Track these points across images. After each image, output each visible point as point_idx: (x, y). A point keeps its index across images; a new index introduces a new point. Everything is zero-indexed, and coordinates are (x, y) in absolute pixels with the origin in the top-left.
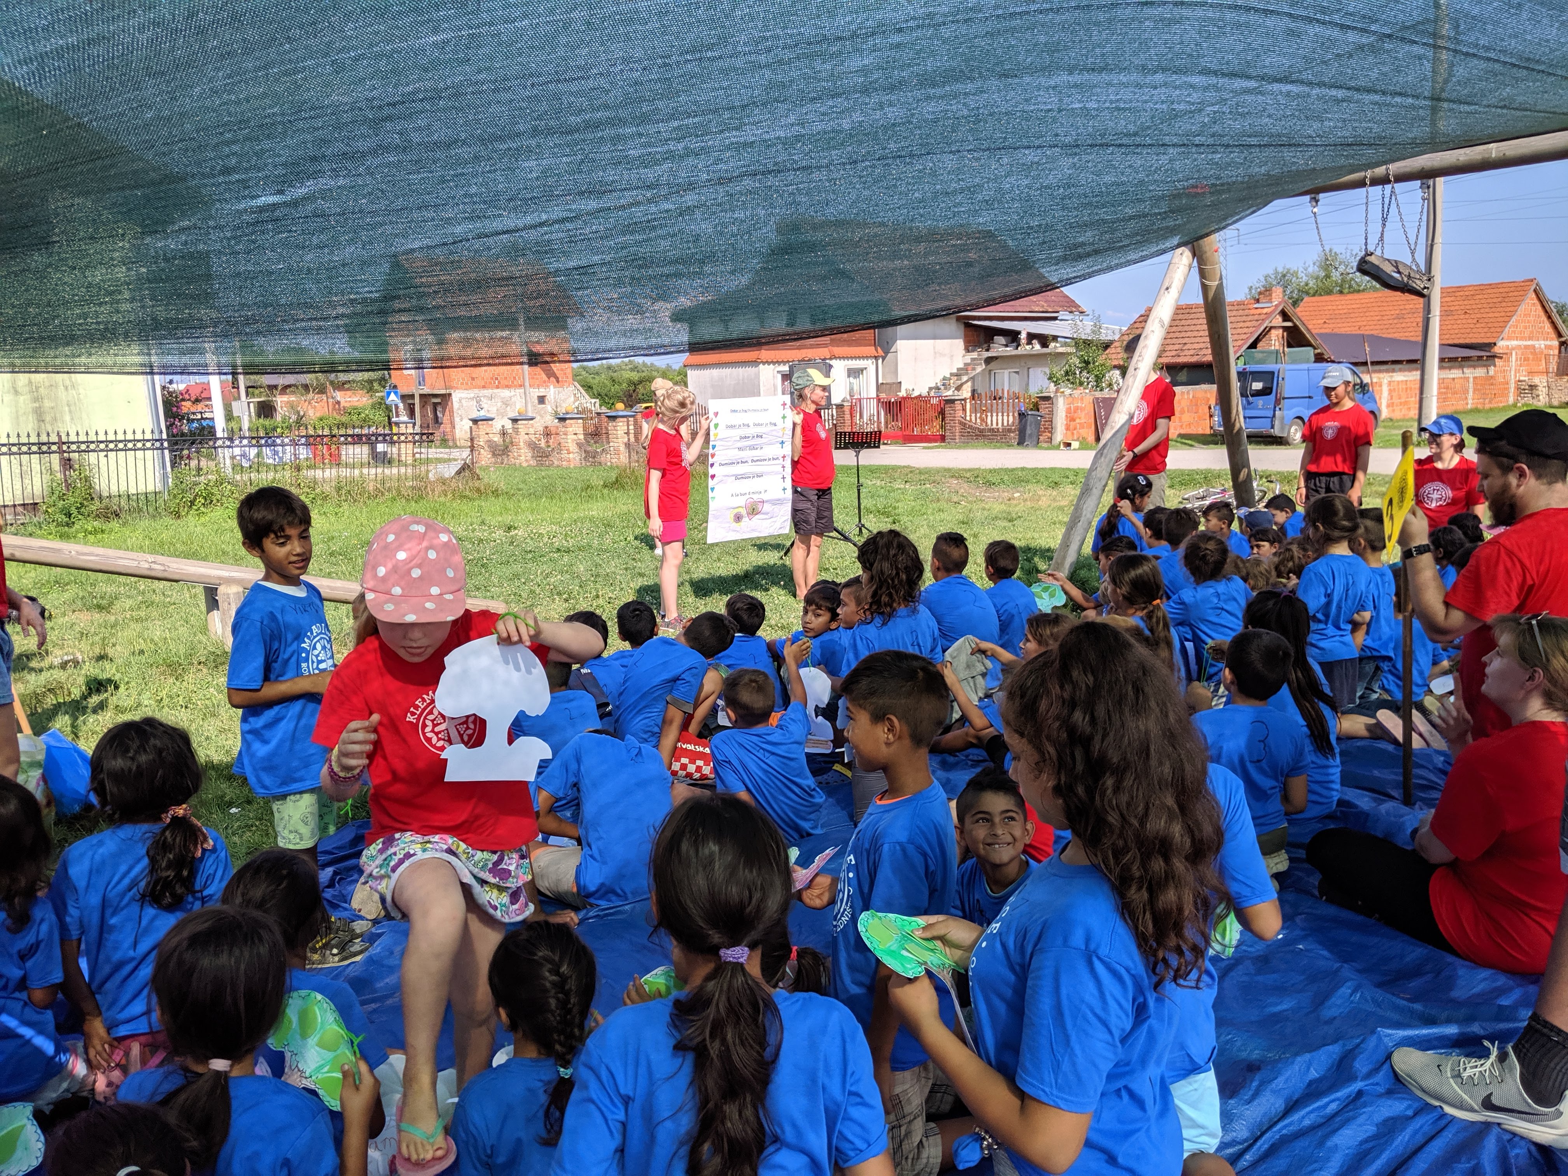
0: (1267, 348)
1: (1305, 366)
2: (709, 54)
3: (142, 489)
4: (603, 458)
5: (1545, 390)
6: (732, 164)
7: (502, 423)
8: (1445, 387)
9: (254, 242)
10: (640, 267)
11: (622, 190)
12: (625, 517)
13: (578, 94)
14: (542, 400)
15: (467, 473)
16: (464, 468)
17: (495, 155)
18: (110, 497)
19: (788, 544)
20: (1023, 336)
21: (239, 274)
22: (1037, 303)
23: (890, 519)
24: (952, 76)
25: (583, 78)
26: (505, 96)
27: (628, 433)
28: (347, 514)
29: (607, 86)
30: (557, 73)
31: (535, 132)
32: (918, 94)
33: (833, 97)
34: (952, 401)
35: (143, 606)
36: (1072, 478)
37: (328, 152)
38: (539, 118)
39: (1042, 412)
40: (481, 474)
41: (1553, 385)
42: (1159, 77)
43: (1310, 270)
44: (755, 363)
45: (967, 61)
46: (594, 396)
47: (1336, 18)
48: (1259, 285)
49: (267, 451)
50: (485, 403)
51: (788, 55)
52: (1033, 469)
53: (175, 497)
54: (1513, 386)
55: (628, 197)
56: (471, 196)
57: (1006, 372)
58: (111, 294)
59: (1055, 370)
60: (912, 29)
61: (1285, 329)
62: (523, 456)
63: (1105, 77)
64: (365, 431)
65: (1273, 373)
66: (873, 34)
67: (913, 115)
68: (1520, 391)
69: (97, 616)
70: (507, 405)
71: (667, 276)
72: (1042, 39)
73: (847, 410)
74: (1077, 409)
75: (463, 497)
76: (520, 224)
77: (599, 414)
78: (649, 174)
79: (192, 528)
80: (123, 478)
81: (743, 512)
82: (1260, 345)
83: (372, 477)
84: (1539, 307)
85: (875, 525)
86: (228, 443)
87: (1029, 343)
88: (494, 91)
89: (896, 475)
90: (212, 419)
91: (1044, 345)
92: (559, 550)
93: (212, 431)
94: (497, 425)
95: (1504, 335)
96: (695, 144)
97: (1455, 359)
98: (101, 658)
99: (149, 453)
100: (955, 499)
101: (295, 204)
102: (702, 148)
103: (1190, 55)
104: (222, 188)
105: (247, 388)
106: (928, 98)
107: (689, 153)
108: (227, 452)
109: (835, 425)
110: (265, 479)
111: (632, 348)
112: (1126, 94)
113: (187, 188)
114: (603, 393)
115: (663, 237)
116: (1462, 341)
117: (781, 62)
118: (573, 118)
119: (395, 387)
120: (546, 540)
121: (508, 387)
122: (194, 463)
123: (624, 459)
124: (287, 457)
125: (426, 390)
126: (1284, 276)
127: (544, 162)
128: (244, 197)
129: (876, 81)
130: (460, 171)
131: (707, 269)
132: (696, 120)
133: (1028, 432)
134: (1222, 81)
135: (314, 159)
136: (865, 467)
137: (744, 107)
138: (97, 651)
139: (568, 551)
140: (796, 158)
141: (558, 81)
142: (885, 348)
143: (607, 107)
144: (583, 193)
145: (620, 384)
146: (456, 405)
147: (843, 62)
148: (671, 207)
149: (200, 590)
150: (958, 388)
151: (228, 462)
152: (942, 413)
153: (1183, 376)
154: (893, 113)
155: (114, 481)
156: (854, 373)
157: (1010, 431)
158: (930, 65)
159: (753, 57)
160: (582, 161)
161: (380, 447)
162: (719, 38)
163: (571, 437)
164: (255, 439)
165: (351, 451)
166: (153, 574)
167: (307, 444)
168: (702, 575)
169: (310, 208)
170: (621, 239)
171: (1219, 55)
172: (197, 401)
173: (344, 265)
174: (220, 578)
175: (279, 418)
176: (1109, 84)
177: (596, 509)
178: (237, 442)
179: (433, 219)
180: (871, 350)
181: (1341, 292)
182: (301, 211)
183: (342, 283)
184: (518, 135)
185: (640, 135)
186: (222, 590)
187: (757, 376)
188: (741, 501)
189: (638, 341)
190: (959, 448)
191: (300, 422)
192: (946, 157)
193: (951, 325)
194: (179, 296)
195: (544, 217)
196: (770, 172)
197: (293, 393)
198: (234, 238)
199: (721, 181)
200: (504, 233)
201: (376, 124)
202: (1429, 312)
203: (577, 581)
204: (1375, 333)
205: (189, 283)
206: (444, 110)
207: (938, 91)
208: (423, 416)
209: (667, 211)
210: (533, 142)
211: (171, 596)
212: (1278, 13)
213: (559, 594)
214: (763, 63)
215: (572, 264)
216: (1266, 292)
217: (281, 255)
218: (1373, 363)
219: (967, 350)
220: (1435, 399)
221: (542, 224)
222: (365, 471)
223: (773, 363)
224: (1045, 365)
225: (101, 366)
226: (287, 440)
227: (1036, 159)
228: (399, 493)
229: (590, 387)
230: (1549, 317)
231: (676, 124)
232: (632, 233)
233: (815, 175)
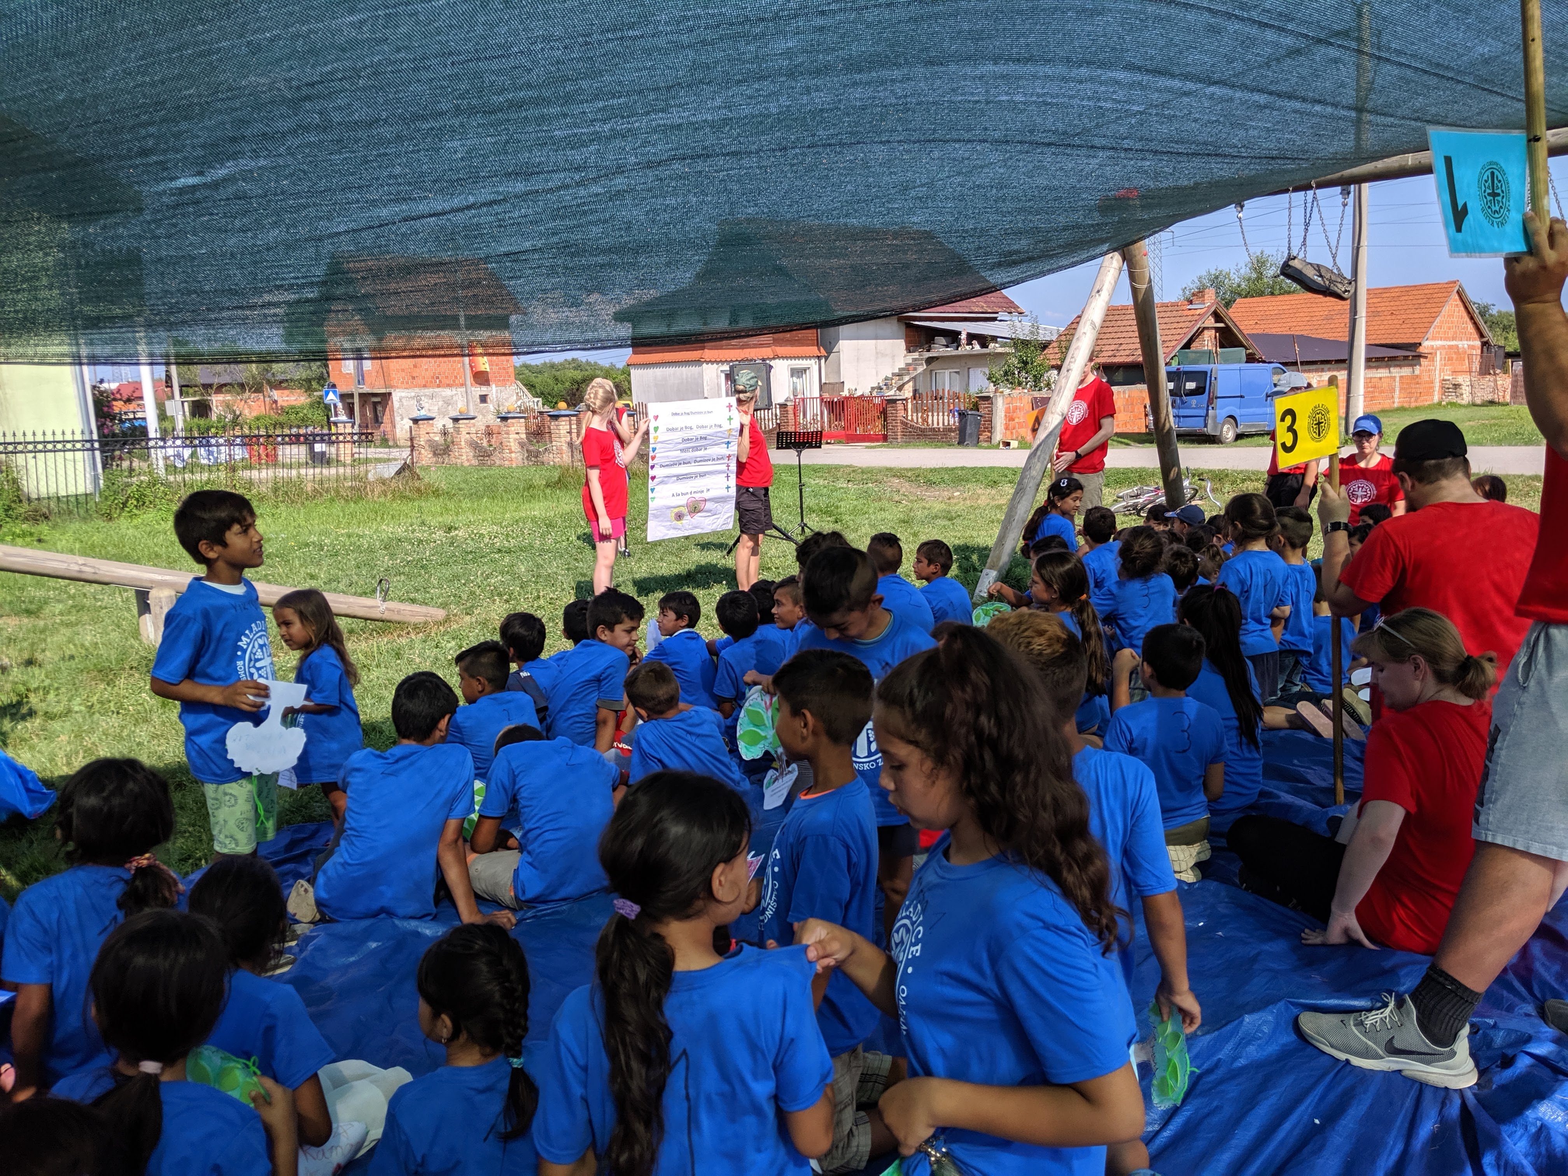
0: (1200, 348)
1: (1237, 366)
2: (631, 33)
3: (72, 491)
4: (545, 458)
5: (1468, 389)
6: (659, 149)
7: (443, 422)
8: (1372, 387)
9: (175, 225)
10: (573, 255)
11: (549, 172)
12: (567, 517)
13: (500, 72)
14: (483, 399)
15: (407, 473)
16: (404, 468)
17: (418, 135)
18: (38, 499)
19: (731, 543)
20: (963, 336)
21: (160, 260)
22: (978, 305)
23: (832, 519)
24: (876, 62)
25: (503, 56)
26: (424, 75)
27: (570, 433)
28: (284, 514)
29: (529, 65)
30: (476, 51)
31: (458, 109)
32: (845, 79)
33: (759, 79)
34: (894, 401)
35: (74, 611)
36: (1010, 477)
37: (248, 133)
38: (462, 97)
39: (982, 411)
40: (422, 474)
41: (1476, 385)
42: (1084, 71)
43: (1242, 271)
44: (698, 362)
45: (891, 46)
46: (536, 395)
47: (1254, 14)
48: (1194, 287)
49: (202, 451)
50: (425, 402)
51: (710, 36)
52: (973, 469)
53: (106, 498)
54: (1437, 385)
55: (557, 179)
56: (395, 177)
57: (947, 372)
58: (25, 280)
59: (994, 370)
60: (834, 12)
61: (1217, 329)
62: (464, 456)
63: (1030, 69)
64: (302, 431)
65: (1206, 373)
66: (796, 16)
67: (840, 101)
68: (1445, 390)
69: (26, 620)
70: (449, 404)
71: (602, 266)
72: (966, 26)
73: (790, 409)
74: (1016, 408)
75: (403, 497)
76: (447, 206)
77: (541, 413)
78: (576, 156)
79: (124, 531)
80: (52, 479)
81: (685, 510)
82: (1194, 345)
83: (310, 477)
84: (1462, 308)
85: (819, 524)
86: (161, 443)
87: (969, 343)
88: (413, 70)
89: (839, 474)
90: (144, 419)
91: (984, 345)
92: (500, 551)
93: (144, 431)
94: (439, 423)
95: (1428, 335)
96: (622, 126)
97: (1381, 359)
98: (30, 662)
99: (79, 454)
100: (897, 498)
101: (215, 185)
102: (629, 130)
103: (1113, 49)
104: (139, 170)
105: (181, 387)
106: (855, 84)
107: (615, 135)
108: (160, 453)
109: (779, 425)
110: (200, 480)
111: (569, 342)
112: (1053, 88)
113: (103, 170)
114: (546, 391)
115: (595, 223)
116: (1388, 341)
117: (704, 42)
118: (495, 98)
119: (334, 386)
120: (486, 540)
121: (449, 386)
122: (125, 464)
123: (566, 458)
124: (223, 458)
125: (366, 389)
126: (1217, 277)
127: (469, 143)
128: (163, 179)
129: (802, 63)
130: (382, 151)
131: (642, 260)
132: (622, 100)
133: (968, 431)
134: (1146, 78)
135: (233, 140)
136: (807, 466)
137: (669, 88)
138: (26, 656)
139: (509, 552)
140: (724, 142)
141: (479, 59)
142: (827, 348)
143: (529, 86)
144: (510, 174)
145: (563, 383)
146: (396, 404)
147: (767, 44)
148: (601, 190)
149: (131, 594)
150: (900, 388)
151: (161, 463)
152: (884, 412)
153: (1119, 376)
154: (821, 99)
155: (43, 483)
156: (797, 373)
157: (950, 430)
158: (855, 49)
159: (675, 37)
160: (507, 142)
161: (318, 447)
162: (640, 17)
163: (513, 436)
164: (189, 440)
165: (288, 451)
166: (84, 576)
167: (243, 445)
168: (645, 575)
169: (231, 190)
170: (551, 225)
171: (1143, 50)
172: (129, 401)
173: (268, 250)
174: (152, 581)
175: (214, 418)
176: (1035, 77)
177: (538, 509)
178: (170, 443)
179: (358, 201)
180: (814, 350)
181: (1272, 294)
182: (222, 193)
183: (267, 268)
184: (441, 114)
185: (565, 115)
186: (153, 594)
187: (701, 375)
188: (683, 501)
189: (574, 335)
190: (901, 447)
191: (236, 422)
192: (876, 148)
193: (892, 326)
194: (99, 282)
195: (471, 199)
196: (699, 157)
197: (229, 392)
198: (154, 221)
199: (649, 165)
200: (431, 216)
201: (295, 104)
202: (1355, 313)
203: (517, 582)
204: (1305, 333)
205: (111, 269)
206: (364, 89)
207: (864, 77)
208: (363, 415)
209: (597, 195)
210: (456, 122)
211: (102, 600)
212: (1198, 8)
213: (500, 595)
214: (686, 43)
215: (503, 250)
216: (1200, 293)
217: (203, 238)
218: (1302, 363)
219: (909, 351)
220: (1361, 399)
221: (469, 208)
222: (303, 471)
223: (717, 362)
224: (984, 366)
225: (21, 356)
226: (221, 441)
227: (967, 155)
228: (337, 492)
229: (533, 386)
230: (1472, 318)
231: (601, 104)
232: (563, 218)
233: (745, 162)
